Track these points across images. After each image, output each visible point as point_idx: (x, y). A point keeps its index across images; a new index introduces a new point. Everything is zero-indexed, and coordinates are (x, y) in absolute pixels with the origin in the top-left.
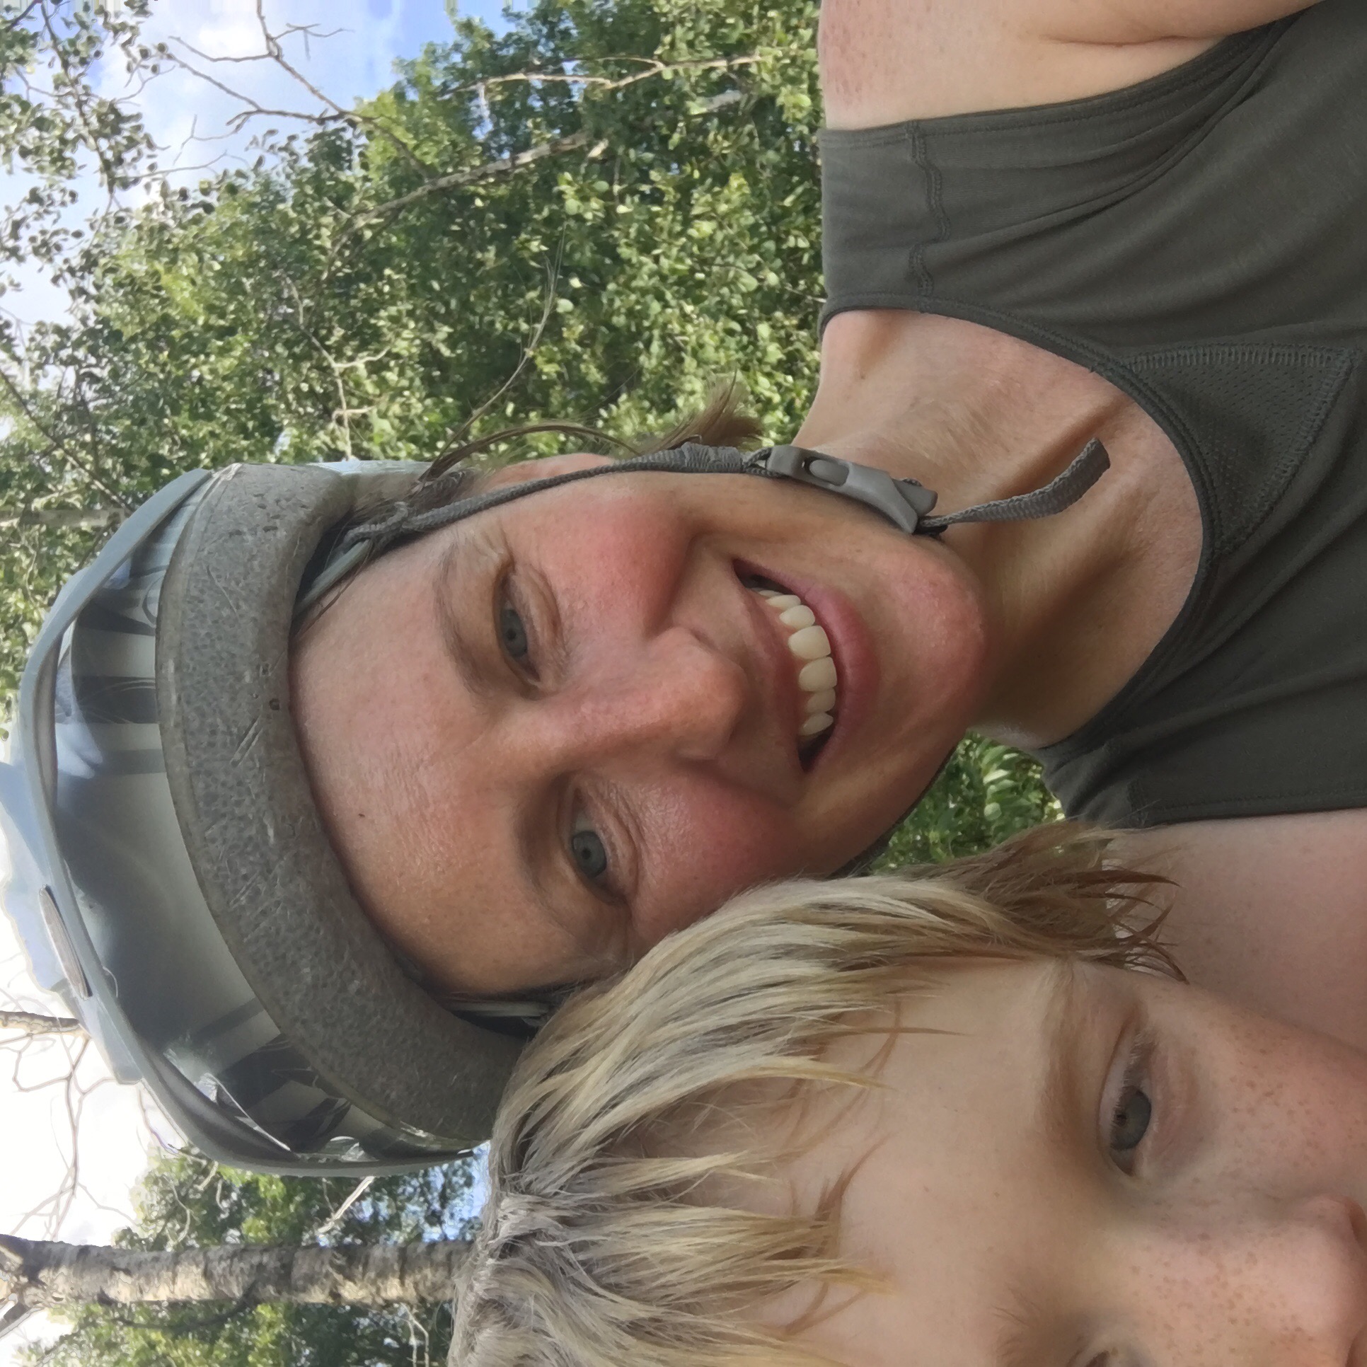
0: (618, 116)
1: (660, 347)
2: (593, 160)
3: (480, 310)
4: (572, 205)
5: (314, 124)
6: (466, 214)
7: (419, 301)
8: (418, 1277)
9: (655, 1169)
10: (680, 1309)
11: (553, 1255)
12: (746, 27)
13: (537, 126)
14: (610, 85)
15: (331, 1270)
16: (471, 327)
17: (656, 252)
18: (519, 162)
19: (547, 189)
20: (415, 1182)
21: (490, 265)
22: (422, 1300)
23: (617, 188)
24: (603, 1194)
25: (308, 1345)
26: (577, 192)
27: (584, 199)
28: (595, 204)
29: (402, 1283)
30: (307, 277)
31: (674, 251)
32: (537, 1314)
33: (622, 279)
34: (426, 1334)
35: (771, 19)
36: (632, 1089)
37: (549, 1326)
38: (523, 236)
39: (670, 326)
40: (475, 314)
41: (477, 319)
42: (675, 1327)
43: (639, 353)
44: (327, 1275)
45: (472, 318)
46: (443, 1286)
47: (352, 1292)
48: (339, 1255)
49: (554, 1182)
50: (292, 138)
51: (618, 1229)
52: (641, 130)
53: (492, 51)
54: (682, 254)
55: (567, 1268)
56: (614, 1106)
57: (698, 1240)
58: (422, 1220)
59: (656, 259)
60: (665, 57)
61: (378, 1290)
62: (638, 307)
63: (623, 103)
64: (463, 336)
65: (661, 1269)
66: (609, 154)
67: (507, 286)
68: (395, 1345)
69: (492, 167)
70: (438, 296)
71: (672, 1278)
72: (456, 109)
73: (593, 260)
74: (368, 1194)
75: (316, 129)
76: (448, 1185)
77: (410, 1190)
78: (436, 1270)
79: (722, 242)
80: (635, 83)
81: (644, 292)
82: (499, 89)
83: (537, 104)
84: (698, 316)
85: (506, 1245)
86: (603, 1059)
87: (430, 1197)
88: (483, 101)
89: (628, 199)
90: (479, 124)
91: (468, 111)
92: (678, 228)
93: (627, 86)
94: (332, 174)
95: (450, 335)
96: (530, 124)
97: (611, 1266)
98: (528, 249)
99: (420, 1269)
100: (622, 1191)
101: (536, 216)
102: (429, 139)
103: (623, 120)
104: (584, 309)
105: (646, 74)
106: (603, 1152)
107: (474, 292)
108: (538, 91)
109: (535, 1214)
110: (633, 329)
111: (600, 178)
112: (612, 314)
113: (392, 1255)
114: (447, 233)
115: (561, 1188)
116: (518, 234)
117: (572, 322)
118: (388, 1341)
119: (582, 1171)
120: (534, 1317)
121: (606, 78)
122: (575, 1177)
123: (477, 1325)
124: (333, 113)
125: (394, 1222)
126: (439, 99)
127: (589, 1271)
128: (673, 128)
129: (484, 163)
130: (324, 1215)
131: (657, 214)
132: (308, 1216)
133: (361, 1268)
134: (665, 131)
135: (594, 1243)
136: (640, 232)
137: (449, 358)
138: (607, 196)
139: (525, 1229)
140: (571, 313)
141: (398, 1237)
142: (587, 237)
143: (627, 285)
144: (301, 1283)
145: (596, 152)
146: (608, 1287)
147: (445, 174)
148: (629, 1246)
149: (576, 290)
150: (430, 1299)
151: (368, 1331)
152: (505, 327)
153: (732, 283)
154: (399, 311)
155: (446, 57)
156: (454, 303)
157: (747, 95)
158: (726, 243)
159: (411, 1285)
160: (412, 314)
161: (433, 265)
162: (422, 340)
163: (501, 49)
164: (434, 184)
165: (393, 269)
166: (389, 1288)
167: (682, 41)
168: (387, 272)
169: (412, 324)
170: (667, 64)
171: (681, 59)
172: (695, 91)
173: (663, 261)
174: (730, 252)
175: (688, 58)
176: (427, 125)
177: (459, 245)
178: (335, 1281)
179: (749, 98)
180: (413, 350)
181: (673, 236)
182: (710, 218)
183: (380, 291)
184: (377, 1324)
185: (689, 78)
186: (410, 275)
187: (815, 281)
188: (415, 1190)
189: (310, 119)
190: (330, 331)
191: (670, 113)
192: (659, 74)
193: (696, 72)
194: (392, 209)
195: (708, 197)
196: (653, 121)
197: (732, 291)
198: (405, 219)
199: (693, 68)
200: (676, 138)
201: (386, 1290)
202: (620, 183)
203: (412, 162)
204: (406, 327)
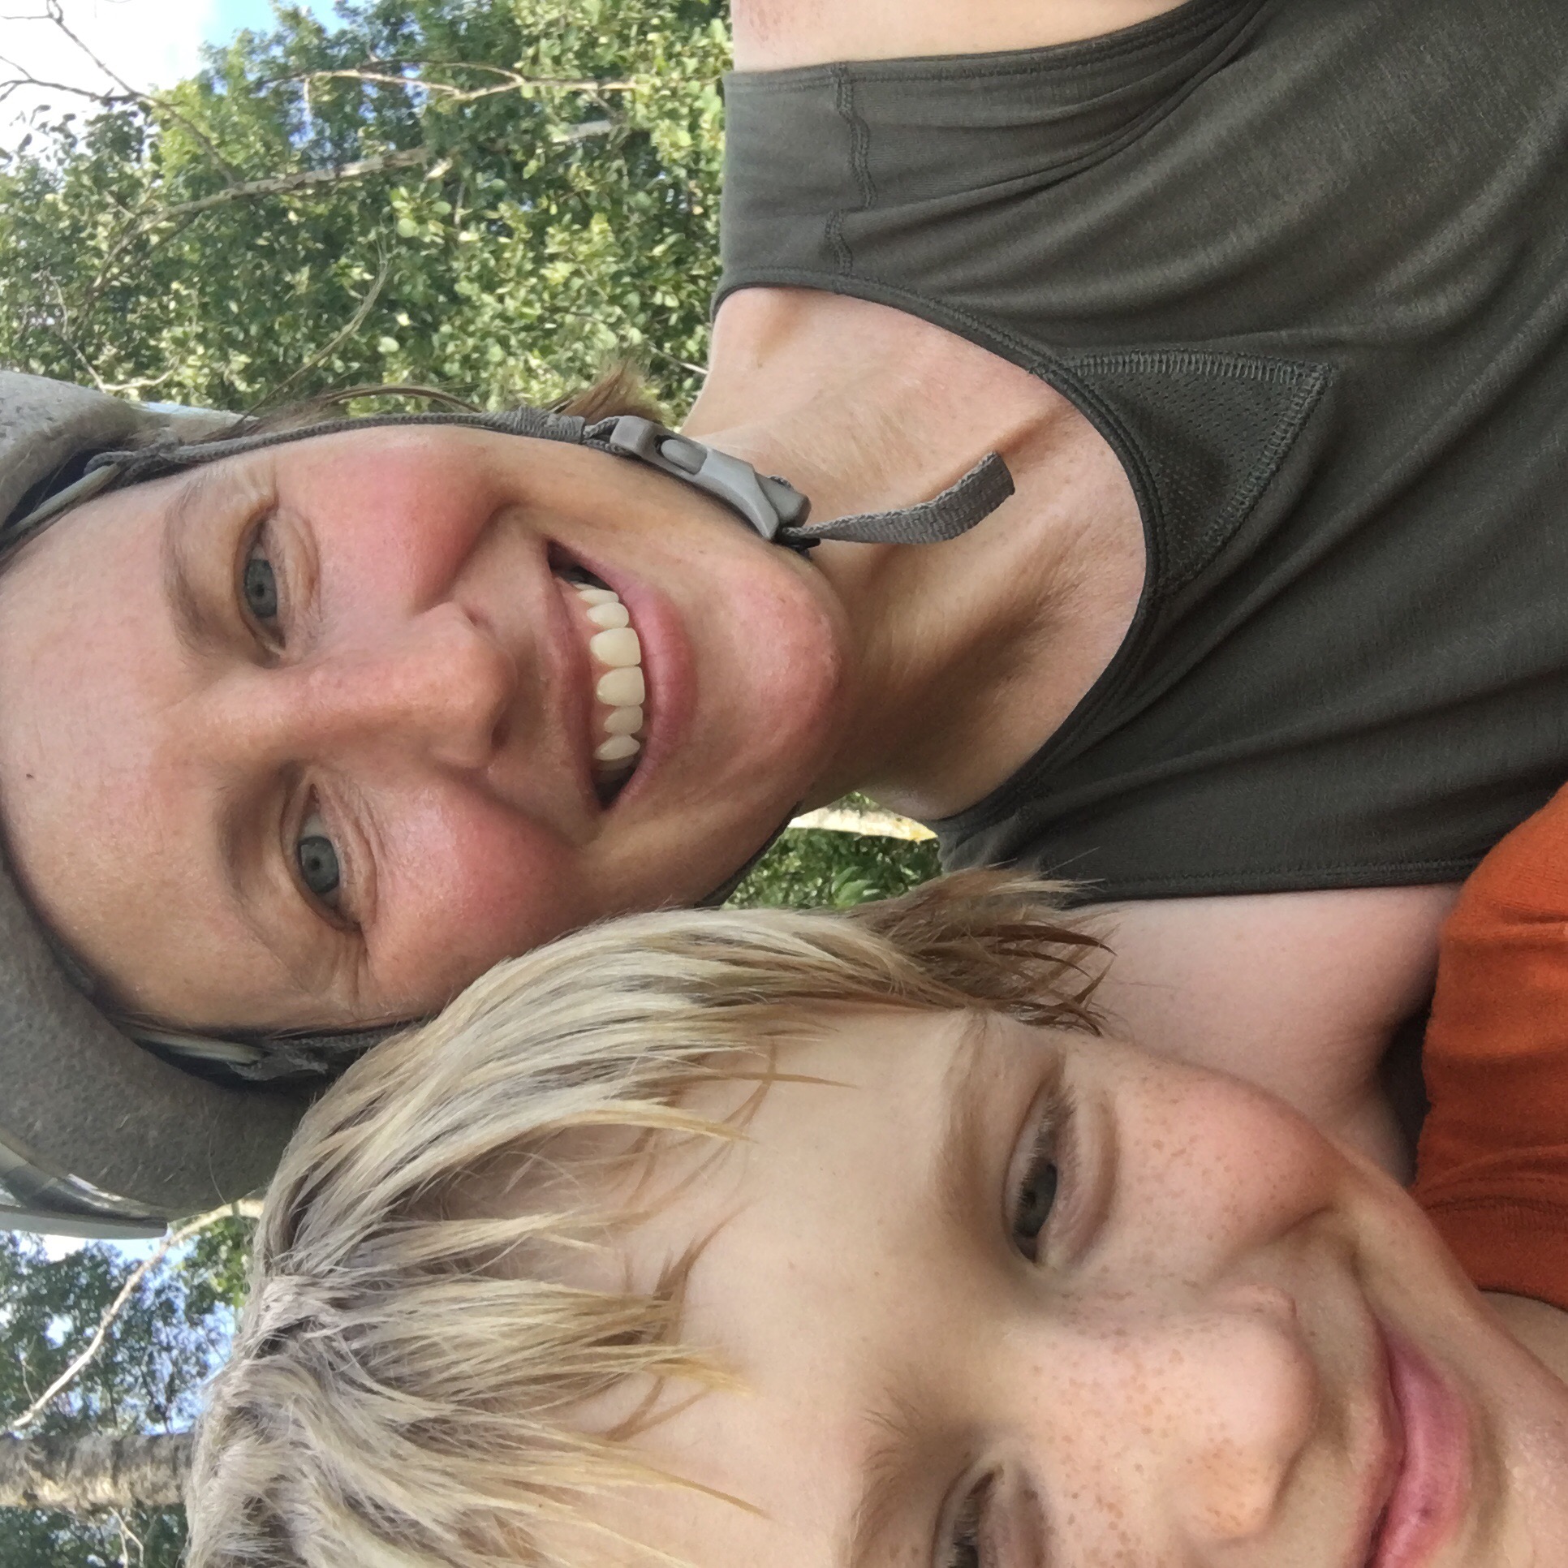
0: (465, 134)
1: (498, 402)
2: (431, 181)
3: (286, 339)
4: (407, 226)
5: (98, 102)
6: (277, 227)
7: (211, 325)
8: (135, 1475)
9: (456, 1234)
10: (471, 1404)
12: (620, 49)
13: (369, 136)
14: (459, 95)
15: (26, 1466)
16: (274, 362)
17: (500, 291)
18: (343, 174)
19: (376, 207)
20: (136, 1371)
21: (302, 289)
22: (139, 1504)
23: (460, 213)
26: (413, 210)
27: (421, 221)
28: (434, 229)
29: (115, 1483)
30: (75, 285)
31: (522, 293)
33: (458, 323)
34: (141, 1547)
35: (651, 43)
38: (343, 260)
39: (511, 381)
40: (277, 343)
41: (281, 350)
42: (467, 1429)
44: (21, 1472)
45: (275, 349)
46: (165, 1486)
47: (50, 1493)
48: (37, 1449)
50: (70, 117)
52: (493, 153)
53: (318, 47)
54: (533, 297)
56: (415, 1158)
57: (504, 1320)
58: (143, 1416)
59: (501, 299)
60: (526, 72)
61: (85, 1490)
62: (475, 355)
63: (473, 120)
64: (261, 372)
65: (453, 1357)
66: (452, 177)
67: (320, 316)
68: (101, 1563)
69: (311, 177)
70: (237, 320)
71: (464, 1367)
72: (273, 110)
73: (425, 296)
74: (78, 1384)
75: (100, 110)
76: (177, 1375)
77: (130, 1379)
78: (158, 1469)
79: (579, 291)
80: (490, 96)
81: (486, 334)
82: (327, 87)
83: (371, 116)
84: (546, 371)
85: (266, 1342)
87: (154, 1389)
88: (306, 105)
89: (472, 227)
90: (299, 130)
91: (286, 114)
92: (529, 266)
93: (478, 99)
94: (116, 164)
95: (247, 366)
96: (360, 134)
98: (348, 276)
99: (138, 1467)
100: (412, 1262)
101: (360, 239)
102: (237, 139)
103: (472, 139)
104: (411, 352)
105: (502, 88)
107: (280, 319)
108: (372, 101)
110: (468, 379)
111: (442, 200)
112: (445, 361)
113: (104, 1449)
114: (251, 247)
116: (337, 258)
117: (395, 367)
118: (92, 1558)
121: (456, 87)
124: (121, 92)
125: (107, 1417)
126: (252, 96)
128: (530, 153)
129: (302, 171)
130: (21, 1406)
131: (504, 247)
133: (64, 1464)
134: (519, 157)
136: (484, 266)
137: (245, 394)
138: (447, 220)
140: (394, 354)
141: (112, 1433)
142: (420, 269)
143: (463, 328)
145: (438, 171)
146: (386, 1382)
147: (253, 179)
149: (403, 328)
150: (149, 1503)
151: (68, 1547)
152: (315, 363)
153: (587, 337)
154: (185, 333)
155: (266, 48)
156: (254, 330)
157: (617, 127)
158: (584, 291)
159: (126, 1486)
160: (201, 338)
161: (232, 283)
162: (212, 369)
163: (332, 47)
164: (239, 188)
165: (182, 282)
166: (98, 1489)
167: (546, 55)
168: (175, 285)
169: (200, 350)
170: (528, 79)
171: (544, 76)
172: (558, 115)
173: (509, 302)
174: (588, 302)
175: (552, 75)
176: (235, 124)
177: (264, 262)
178: (32, 1480)
179: (620, 131)
180: (201, 380)
181: (522, 275)
182: (566, 260)
183: (164, 308)
184: (80, 1538)
185: (552, 99)
186: (202, 292)
187: (683, 345)
188: (136, 1380)
189: (93, 97)
190: (99, 348)
191: (528, 137)
192: (517, 90)
193: (560, 92)
194: (186, 213)
195: (565, 236)
196: (507, 144)
197: (587, 347)
198: (201, 226)
199: (557, 88)
200: (533, 165)
201: (94, 1491)
202: (463, 207)
203: (215, 161)
204: (193, 352)
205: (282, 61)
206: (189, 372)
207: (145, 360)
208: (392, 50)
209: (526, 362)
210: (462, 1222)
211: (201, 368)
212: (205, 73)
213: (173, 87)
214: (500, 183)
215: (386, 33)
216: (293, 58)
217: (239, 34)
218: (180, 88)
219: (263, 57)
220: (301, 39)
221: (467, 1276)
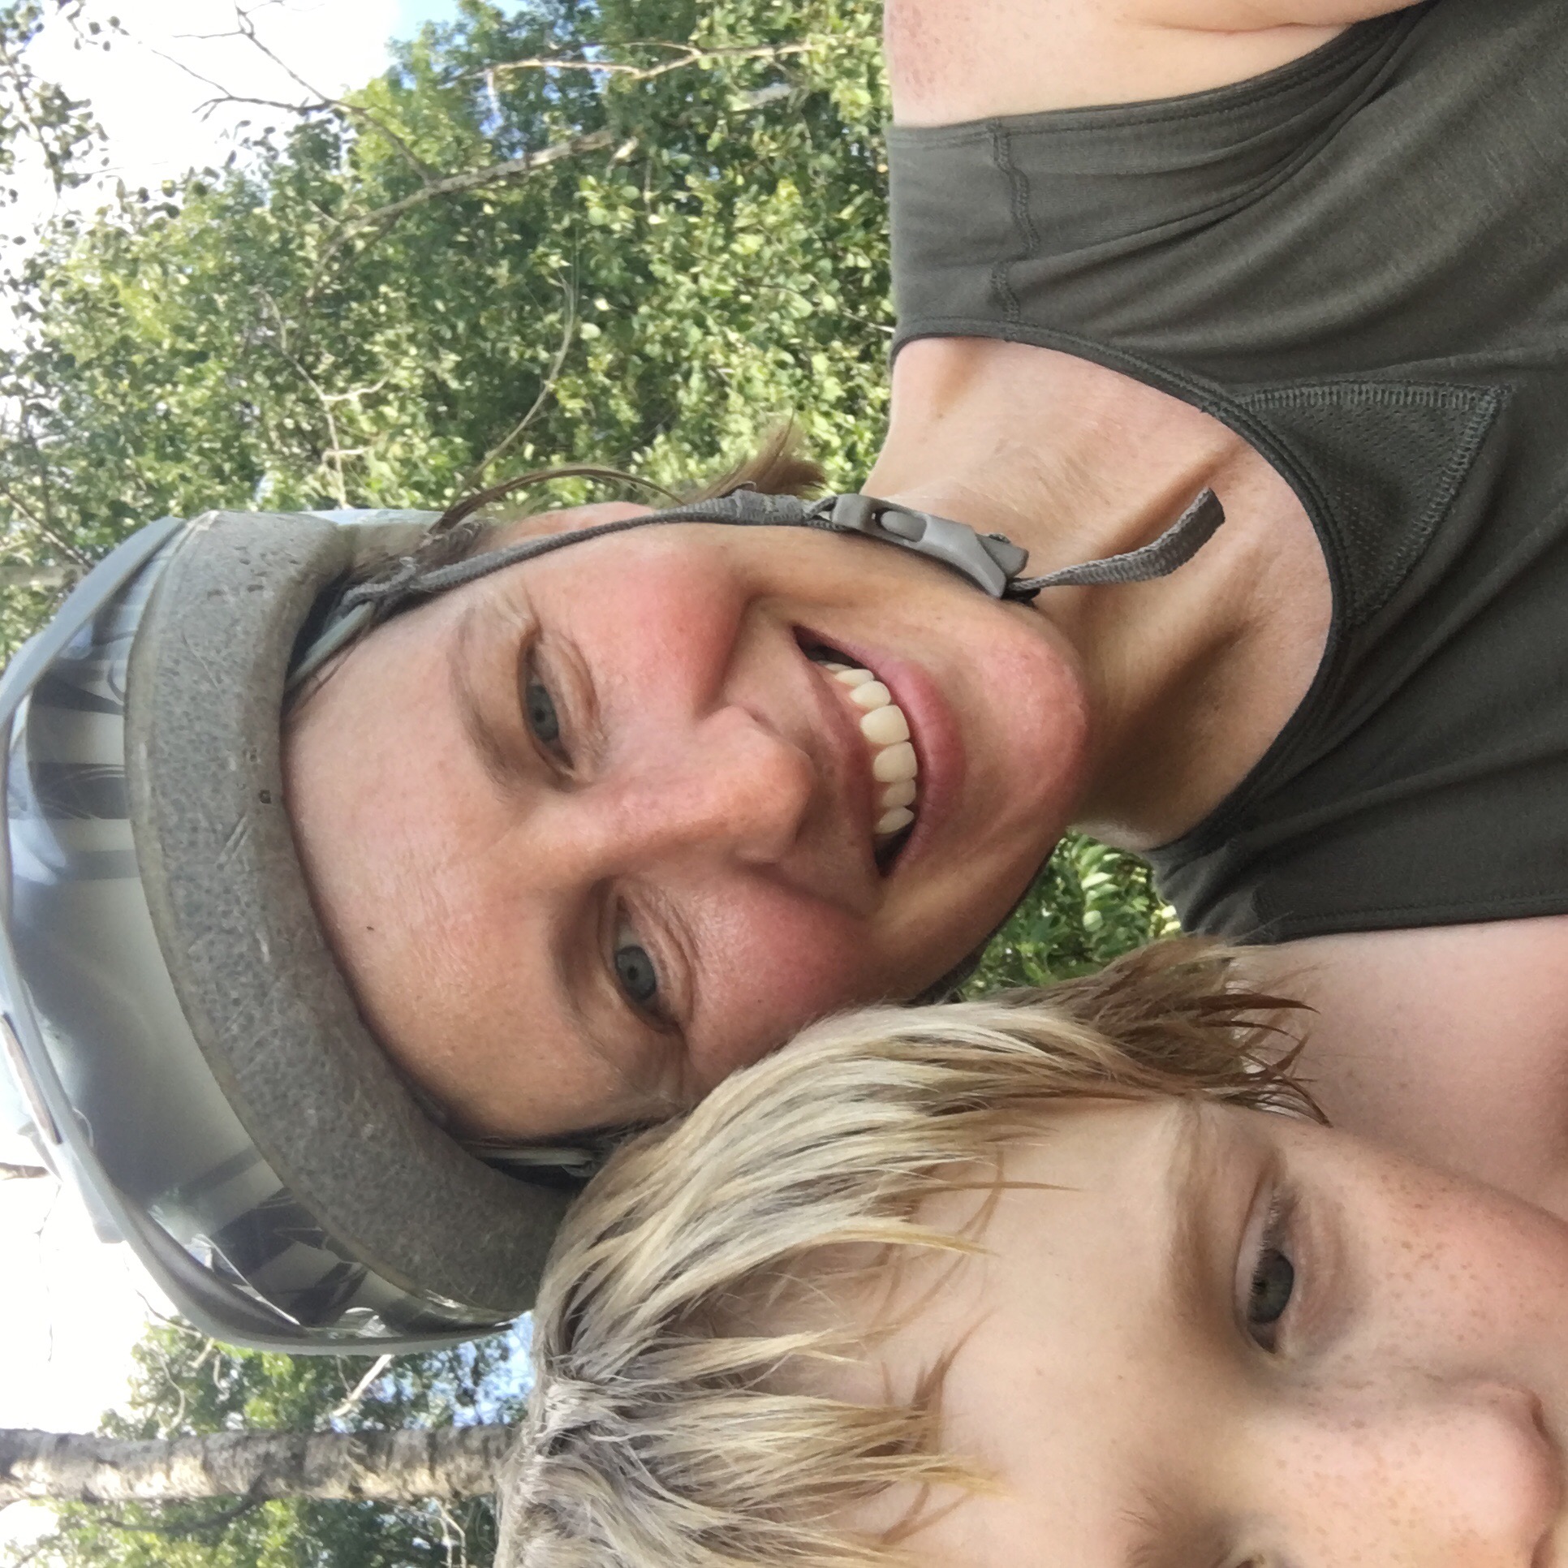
0: (648, 112)
1: (702, 380)
2: (621, 162)
3: (492, 335)
4: (597, 213)
5: (295, 114)
7: (420, 325)
8: (451, 1467)
9: (726, 1351)
10: (759, 1514)
11: (610, 1452)
12: (795, 11)
13: (554, 121)
14: (638, 74)
15: (349, 1459)
16: (482, 355)
17: (694, 270)
18: (533, 163)
19: (567, 193)
20: (442, 1356)
21: (502, 283)
22: (456, 1494)
23: (648, 195)
24: (666, 1381)
25: (325, 1547)
26: (603, 198)
27: (611, 207)
28: (624, 213)
29: (433, 1474)
30: (290, 295)
31: (716, 269)
32: (594, 1521)
33: (656, 301)
34: (462, 1534)
36: (697, 1256)
37: (609, 1535)
38: (541, 249)
39: (711, 357)
40: (485, 339)
41: (488, 345)
42: (755, 1536)
43: (676, 386)
44: (346, 1466)
45: (482, 344)
46: (479, 1477)
47: (375, 1486)
48: (358, 1443)
49: (609, 1366)
50: (269, 130)
51: (686, 1422)
52: (678, 128)
53: (502, 34)
54: (725, 273)
55: (628, 1468)
56: (676, 1277)
57: (778, 1434)
58: (453, 1400)
59: (695, 279)
60: (702, 43)
61: (405, 1482)
62: (675, 334)
63: (655, 96)
64: (473, 366)
65: (735, 1468)
66: (639, 156)
67: (522, 308)
68: (426, 1546)
69: (503, 168)
70: (444, 318)
71: (749, 1479)
72: (460, 100)
73: (622, 279)
74: (389, 1372)
75: (298, 120)
76: (481, 1359)
77: (437, 1364)
78: (471, 1459)
79: (771, 260)
80: (667, 74)
81: (681, 316)
82: (510, 77)
83: (555, 97)
84: (745, 345)
85: (556, 1439)
86: (663, 1221)
87: (460, 1373)
88: (491, 91)
89: (662, 208)
90: (487, 118)
91: (474, 103)
92: (720, 242)
93: (659, 76)
94: (317, 173)
95: (458, 365)
96: (546, 118)
97: (679, 1465)
98: (546, 264)
99: (453, 1458)
101: (555, 226)
102: (429, 134)
103: (655, 116)
104: (612, 335)
105: (680, 63)
106: (665, 1331)
107: (485, 314)
108: (555, 81)
109: (588, 1404)
110: (670, 359)
111: (629, 184)
112: (645, 342)
113: (419, 1441)
114: (453, 244)
115: (618, 1373)
116: (534, 248)
117: (599, 350)
118: (418, 1541)
119: (642, 1353)
120: (591, 1525)
121: (634, 66)
122: (633, 1360)
123: (525, 1533)
124: (316, 101)
125: (420, 1403)
126: (440, 87)
127: (653, 1472)
128: (712, 124)
129: (494, 163)
130: (339, 1394)
131: (695, 226)
132: (321, 1396)
133: (384, 1458)
134: (702, 130)
135: (658, 1438)
136: (676, 246)
137: (457, 391)
138: (637, 204)
139: (579, 1420)
140: (597, 340)
141: (426, 1420)
142: (615, 252)
143: (661, 308)
144: (315, 1476)
145: (624, 152)
146: (674, 1490)
147: (449, 176)
148: (699, 1442)
149: (603, 313)
150: (465, 1493)
151: (394, 1530)
152: (521, 355)
153: (783, 307)
154: (398, 336)
155: (448, 39)
156: (461, 326)
157: (796, 91)
158: (776, 261)
159: (443, 1477)
160: (411, 338)
161: (437, 281)
162: (426, 370)
163: (511, 31)
164: (435, 186)
165: (389, 285)
166: (418, 1480)
167: (720, 25)
168: (383, 289)
169: (413, 351)
170: (704, 51)
171: (720, 46)
172: (736, 84)
173: (703, 280)
174: (780, 271)
175: (730, 44)
176: (425, 119)
177: (465, 258)
178: (355, 1472)
179: (800, 93)
180: (416, 381)
181: (715, 251)
182: (757, 232)
183: (375, 312)
184: (404, 1521)
185: (729, 68)
186: (409, 293)
187: (877, 307)
188: (443, 1363)
189: (290, 107)
190: (318, 357)
191: (709, 108)
192: (695, 64)
193: (739, 61)
194: (387, 216)
195: (753, 207)
196: (689, 117)
197: (782, 317)
198: (403, 227)
199: (734, 57)
200: (716, 138)
201: (414, 1483)
202: (652, 189)
203: (411, 162)
204: (405, 353)
205: (465, 49)
206: (403, 374)
207: (360, 366)
208: (571, 28)
209: (725, 336)
210: (730, 1340)
211: (414, 369)
212: (393, 69)
213: (363, 86)
214: (685, 158)
215: (563, 10)
216: (475, 45)
217: (422, 27)
218: (371, 86)
219: (447, 47)
220: (482, 25)
221: (741, 1391)
